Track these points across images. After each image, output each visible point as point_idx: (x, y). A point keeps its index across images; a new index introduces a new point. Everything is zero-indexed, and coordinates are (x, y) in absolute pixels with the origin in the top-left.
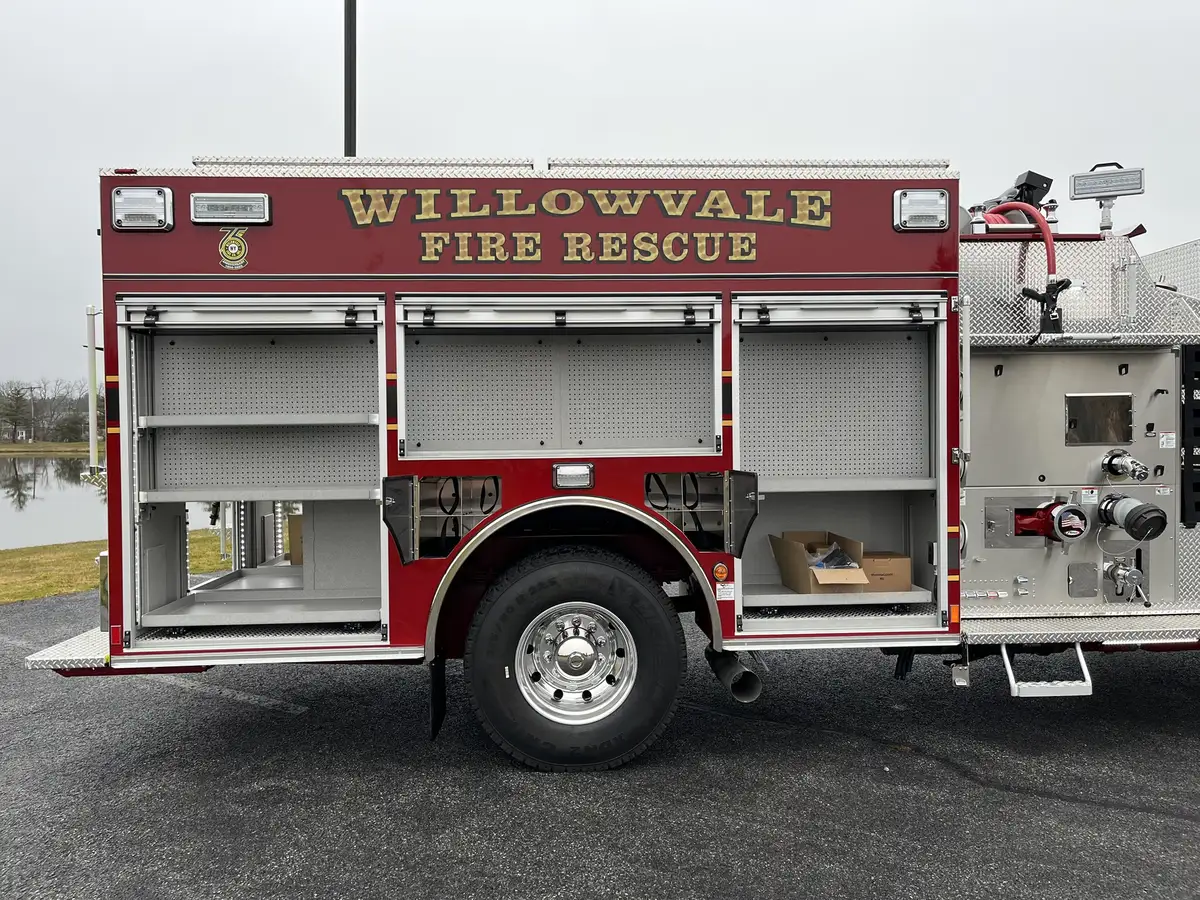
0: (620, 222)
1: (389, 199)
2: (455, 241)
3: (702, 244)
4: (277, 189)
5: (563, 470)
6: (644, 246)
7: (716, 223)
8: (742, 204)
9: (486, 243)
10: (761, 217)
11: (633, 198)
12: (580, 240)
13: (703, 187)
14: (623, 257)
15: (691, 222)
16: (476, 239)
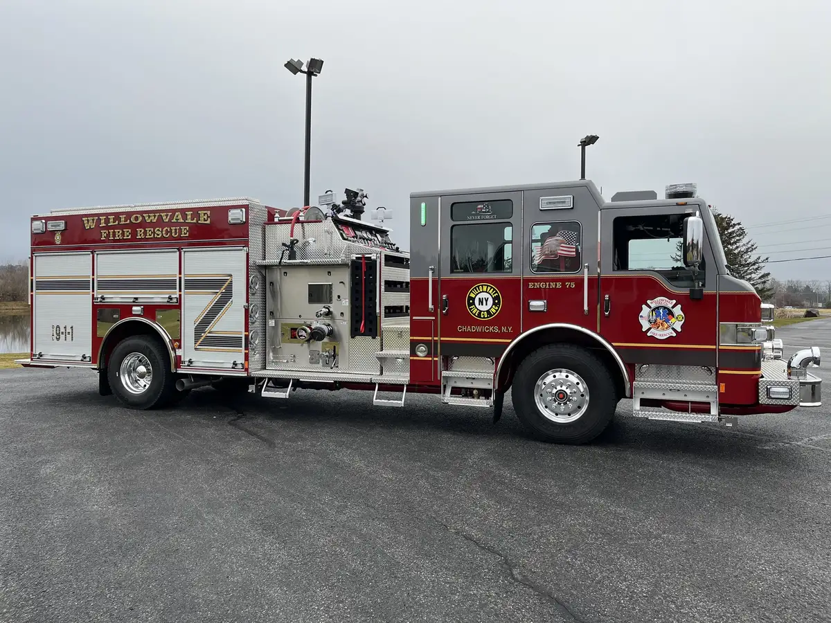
0: (152, 225)
1: (93, 220)
2: (109, 232)
3: (173, 231)
4: (68, 219)
5: (134, 308)
6: (159, 233)
7: (177, 224)
8: (185, 217)
9: (117, 233)
10: (190, 221)
11: (155, 216)
12: (141, 231)
13: (174, 211)
14: (152, 236)
15: (170, 224)
16: (114, 232)
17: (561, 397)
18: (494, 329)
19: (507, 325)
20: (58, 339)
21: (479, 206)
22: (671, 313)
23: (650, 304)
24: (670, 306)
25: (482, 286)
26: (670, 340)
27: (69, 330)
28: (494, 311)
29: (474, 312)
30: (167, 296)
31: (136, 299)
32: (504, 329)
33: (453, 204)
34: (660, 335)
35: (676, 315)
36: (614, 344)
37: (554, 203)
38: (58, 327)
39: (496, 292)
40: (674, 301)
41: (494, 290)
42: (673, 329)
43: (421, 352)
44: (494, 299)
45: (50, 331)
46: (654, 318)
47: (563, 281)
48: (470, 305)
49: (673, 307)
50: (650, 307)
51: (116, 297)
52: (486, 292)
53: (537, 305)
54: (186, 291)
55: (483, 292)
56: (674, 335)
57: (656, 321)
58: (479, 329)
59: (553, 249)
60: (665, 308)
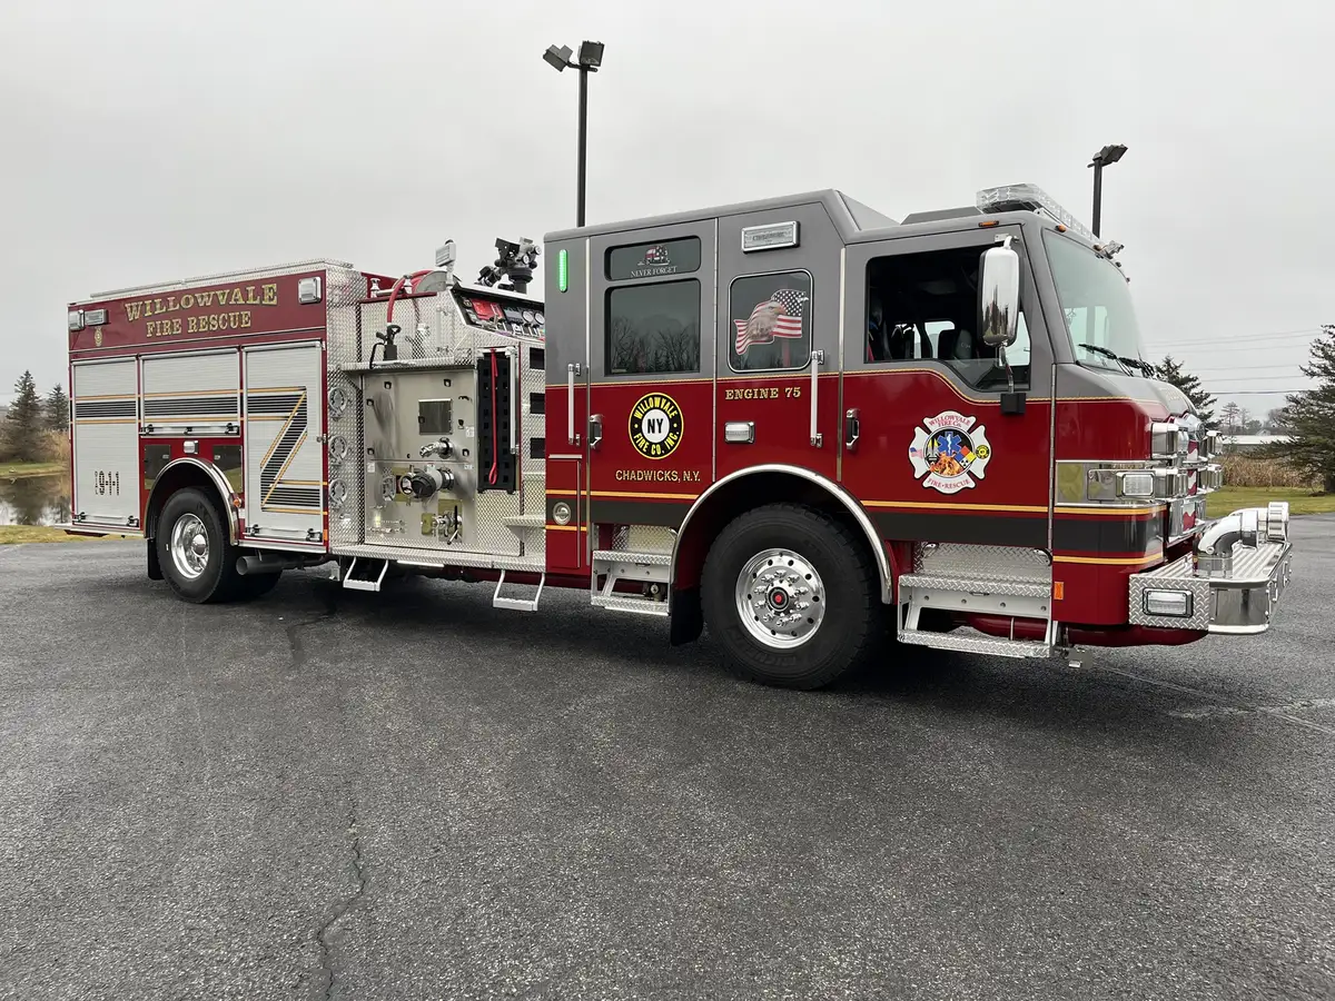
0: (206, 310)
1: (138, 307)
2: (156, 325)
3: (232, 319)
4: (106, 306)
5: (187, 444)
6: (215, 322)
7: (237, 307)
8: (245, 295)
9: (165, 325)
10: (252, 302)
12: (193, 321)
14: (206, 328)
15: (228, 308)
16: (162, 324)
17: (780, 600)
18: (670, 475)
19: (691, 468)
20: (102, 492)
21: (650, 252)
22: (966, 443)
23: (928, 425)
24: (964, 428)
25: (653, 397)
26: (963, 496)
27: (114, 479)
28: (672, 443)
29: (641, 445)
30: (226, 424)
31: (190, 429)
32: (687, 476)
33: (609, 251)
34: (947, 486)
35: (975, 447)
36: (865, 503)
37: (764, 237)
38: (102, 473)
39: (675, 409)
40: (973, 420)
41: (672, 404)
42: (970, 473)
43: (563, 516)
44: (672, 421)
45: (93, 480)
46: (936, 452)
47: (781, 384)
48: (635, 432)
49: (970, 431)
50: (928, 431)
51: (167, 426)
52: (659, 408)
53: (738, 430)
54: (250, 415)
55: (654, 408)
56: (972, 485)
57: (938, 458)
58: (648, 476)
59: (765, 327)
60: (956, 432)
